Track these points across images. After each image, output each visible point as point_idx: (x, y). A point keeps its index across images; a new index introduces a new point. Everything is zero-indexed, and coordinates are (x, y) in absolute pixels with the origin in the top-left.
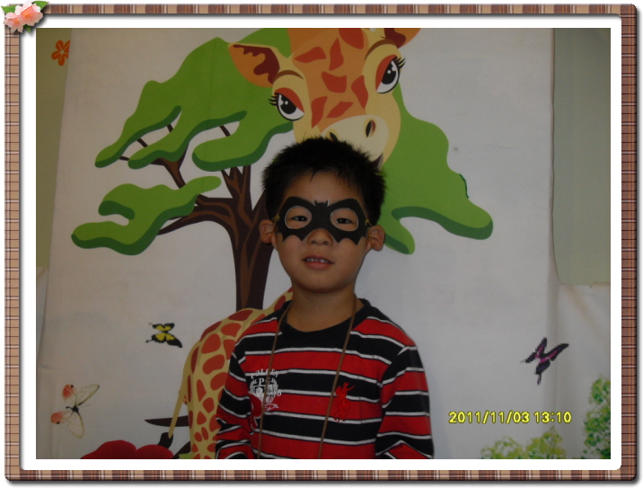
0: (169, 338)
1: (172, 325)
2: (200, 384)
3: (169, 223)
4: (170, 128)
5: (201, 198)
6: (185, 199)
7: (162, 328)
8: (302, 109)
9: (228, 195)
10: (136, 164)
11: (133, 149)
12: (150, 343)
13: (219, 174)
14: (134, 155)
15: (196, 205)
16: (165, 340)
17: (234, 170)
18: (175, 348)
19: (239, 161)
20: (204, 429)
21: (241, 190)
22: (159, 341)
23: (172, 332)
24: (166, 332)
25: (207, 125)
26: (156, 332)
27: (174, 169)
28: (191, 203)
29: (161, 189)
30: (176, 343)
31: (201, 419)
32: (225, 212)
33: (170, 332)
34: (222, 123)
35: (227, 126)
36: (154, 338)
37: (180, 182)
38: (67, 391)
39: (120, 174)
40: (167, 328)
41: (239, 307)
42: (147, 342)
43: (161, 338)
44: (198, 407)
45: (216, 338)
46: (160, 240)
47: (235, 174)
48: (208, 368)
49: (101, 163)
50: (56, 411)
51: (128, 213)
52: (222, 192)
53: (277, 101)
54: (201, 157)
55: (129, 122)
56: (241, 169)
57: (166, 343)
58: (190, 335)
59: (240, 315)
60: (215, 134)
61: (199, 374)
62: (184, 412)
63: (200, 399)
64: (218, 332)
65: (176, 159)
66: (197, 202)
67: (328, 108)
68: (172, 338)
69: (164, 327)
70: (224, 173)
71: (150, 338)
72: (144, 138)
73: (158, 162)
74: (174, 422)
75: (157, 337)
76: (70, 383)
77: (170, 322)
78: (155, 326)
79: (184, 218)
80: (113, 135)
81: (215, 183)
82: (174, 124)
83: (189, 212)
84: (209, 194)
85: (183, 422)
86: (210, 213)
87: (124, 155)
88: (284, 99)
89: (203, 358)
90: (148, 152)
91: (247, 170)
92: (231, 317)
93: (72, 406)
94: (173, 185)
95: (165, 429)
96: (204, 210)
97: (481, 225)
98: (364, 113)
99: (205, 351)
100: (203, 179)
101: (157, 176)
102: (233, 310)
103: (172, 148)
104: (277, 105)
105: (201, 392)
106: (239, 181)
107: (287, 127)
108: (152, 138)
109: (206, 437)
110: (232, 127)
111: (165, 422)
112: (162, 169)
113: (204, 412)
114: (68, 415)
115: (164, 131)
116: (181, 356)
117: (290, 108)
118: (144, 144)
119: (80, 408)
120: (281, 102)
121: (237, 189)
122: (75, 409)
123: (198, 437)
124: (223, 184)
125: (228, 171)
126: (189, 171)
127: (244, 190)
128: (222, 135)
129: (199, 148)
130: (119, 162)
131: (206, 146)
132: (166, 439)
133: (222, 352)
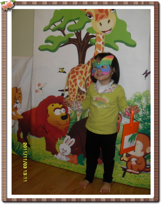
0: (63, 71)
1: (64, 68)
2: (70, 82)
4: (61, 22)
5: (70, 38)
6: (66, 39)
8: (93, 17)
9: (76, 38)
10: (53, 30)
11: (53, 27)
13: (74, 33)
16: (62, 72)
17: (77, 32)
18: (65, 73)
19: (78, 29)
20: (71, 92)
22: (61, 72)
23: (64, 70)
24: (62, 70)
25: (70, 21)
26: (60, 70)
27: (63, 31)
28: (67, 40)
29: (60, 36)
30: (65, 72)
31: (71, 89)
32: (76, 42)
34: (74, 20)
35: (75, 21)
36: (59, 72)
37: (64, 35)
38: (39, 85)
39: (50, 33)
40: (62, 69)
41: (79, 63)
43: (61, 71)
44: (70, 87)
45: (74, 71)
46: (60, 48)
47: (78, 33)
48: (72, 78)
49: (45, 30)
50: (36, 90)
51: (52, 42)
52: (75, 37)
53: (87, 15)
54: (69, 29)
55: (51, 20)
56: (79, 31)
58: (68, 70)
59: (79, 66)
60: (73, 23)
61: (70, 79)
62: (67, 88)
63: (71, 84)
64: (74, 70)
65: (63, 29)
67: (99, 16)
70: (75, 33)
72: (55, 24)
73: (59, 30)
74: (65, 90)
78: (60, 69)
79: (66, 43)
80: (47, 23)
81: (73, 35)
82: (62, 21)
83: (67, 42)
84: (72, 37)
85: (67, 90)
86: (72, 42)
87: (51, 28)
88: (89, 14)
89: (71, 76)
90: (56, 27)
91: (80, 32)
92: (78, 66)
93: (40, 88)
94: (63, 35)
95: (63, 92)
96: (71, 41)
97: (134, 44)
98: (108, 18)
99: (71, 74)
100: (70, 34)
101: (59, 33)
102: (78, 64)
103: (62, 26)
104: (87, 16)
105: (71, 83)
106: (79, 34)
107: (90, 21)
108: (57, 24)
109: (72, 93)
110: (77, 21)
111: (62, 90)
112: (60, 32)
113: (72, 88)
114: (39, 90)
115: (60, 22)
116: (66, 75)
117: (90, 17)
118: (55, 26)
119: (42, 89)
120: (88, 15)
122: (41, 89)
123: (70, 94)
124: (75, 35)
125: (76, 32)
126: (67, 32)
127: (80, 36)
128: (74, 23)
129: (69, 26)
130: (49, 30)
131: (70, 26)
132: (63, 95)
133: (75, 74)
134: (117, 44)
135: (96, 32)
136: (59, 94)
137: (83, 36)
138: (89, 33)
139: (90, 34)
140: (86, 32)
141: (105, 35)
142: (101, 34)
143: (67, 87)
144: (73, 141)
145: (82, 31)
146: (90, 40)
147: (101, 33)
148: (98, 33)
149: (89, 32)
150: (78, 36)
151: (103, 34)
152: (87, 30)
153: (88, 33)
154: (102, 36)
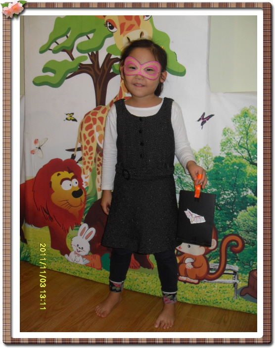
0: (72, 118)
1: (73, 114)
2: (84, 135)
3: (69, 74)
4: (67, 37)
5: (81, 65)
6: (75, 65)
8: (116, 28)
9: (90, 63)
10: (55, 52)
11: (54, 46)
13: (87, 55)
14: (54, 48)
16: (71, 119)
17: (92, 53)
19: (94, 49)
20: (87, 152)
23: (73, 116)
24: (71, 116)
25: (81, 35)
26: (68, 116)
27: (70, 53)
28: (77, 67)
29: (65, 61)
30: (75, 120)
31: (86, 148)
32: (90, 70)
34: (86, 34)
35: (88, 35)
36: (67, 119)
37: (72, 58)
38: (36, 141)
39: (49, 56)
40: (71, 115)
41: (97, 105)
42: (64, 120)
43: (69, 119)
44: (84, 143)
45: (89, 117)
46: (66, 81)
47: (93, 55)
48: (87, 129)
49: (41, 52)
50: (32, 149)
51: (54, 71)
52: (88, 62)
53: (107, 24)
54: (79, 48)
55: (51, 35)
56: (95, 52)
57: (71, 121)
58: (80, 117)
59: (97, 108)
60: (85, 38)
61: (84, 131)
62: (79, 146)
63: (85, 140)
64: (90, 115)
65: (70, 49)
66: (79, 66)
67: (126, 27)
70: (89, 54)
72: (57, 41)
73: (64, 51)
74: (76, 150)
76: (37, 138)
78: (67, 114)
79: (74, 73)
80: (45, 40)
81: (85, 58)
82: (68, 35)
83: (76, 70)
84: (84, 63)
85: (79, 149)
86: (87, 70)
87: (51, 48)
88: (110, 24)
89: (85, 125)
90: (59, 47)
91: (97, 52)
92: (95, 109)
94: (70, 60)
95: (73, 153)
96: (82, 69)
97: (181, 71)
98: (139, 29)
99: (86, 122)
100: (81, 57)
101: (63, 56)
102: (95, 107)
103: (69, 45)
104: (107, 26)
105: (85, 138)
106: (94, 57)
107: (111, 35)
108: (60, 41)
109: (88, 154)
110: (91, 36)
111: (73, 150)
112: (65, 53)
113: (86, 145)
114: (37, 151)
115: (65, 38)
116: (77, 125)
117: (112, 28)
118: (58, 44)
119: (41, 147)
120: (108, 25)
122: (39, 148)
123: (85, 155)
124: (89, 58)
125: (90, 53)
126: (76, 54)
127: (96, 60)
128: (87, 39)
129: (78, 45)
130: (49, 51)
131: (81, 43)
132: (73, 157)
133: (91, 122)
136: (68, 156)
137: (101, 60)
138: (111, 55)
139: (113, 57)
140: (107, 53)
143: (79, 143)
144: (92, 231)
145: (100, 52)
146: (112, 66)
149: (110, 53)
150: (94, 60)
152: (108, 49)
153: (109, 55)
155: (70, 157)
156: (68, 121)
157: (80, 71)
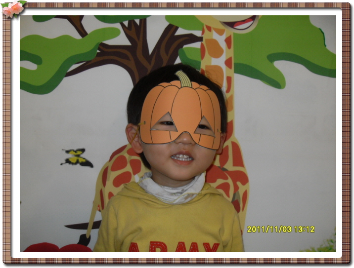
0: (81, 160)
1: (83, 150)
3: (74, 67)
5: (103, 45)
6: (88, 47)
7: (74, 153)
9: (127, 42)
12: (64, 165)
13: (118, 26)
15: (98, 51)
16: (77, 162)
18: (87, 168)
21: (139, 39)
22: (73, 164)
23: (84, 155)
24: (78, 156)
26: (69, 156)
27: (76, 21)
28: (94, 50)
29: (65, 39)
30: (88, 164)
32: (126, 58)
33: (82, 156)
36: (68, 161)
37: (82, 32)
40: (79, 153)
42: (62, 164)
45: (123, 158)
46: (66, 81)
47: (132, 24)
48: (117, 182)
51: (36, 60)
52: (122, 40)
57: (78, 165)
58: (100, 157)
61: (110, 187)
62: (98, 217)
64: (125, 154)
66: (99, 49)
68: (84, 161)
69: (76, 152)
70: (123, 25)
71: (64, 162)
74: (90, 226)
75: (70, 160)
77: (81, 147)
78: (68, 152)
79: (88, 62)
81: (116, 33)
83: (92, 57)
84: (110, 42)
85: (98, 225)
89: (113, 175)
94: (76, 35)
95: (83, 232)
96: (106, 55)
99: (114, 169)
100: (104, 30)
106: (136, 31)
111: (84, 226)
116: (92, 175)
121: (135, 38)
124: (122, 34)
125: (126, 23)
127: (141, 39)
132: (85, 240)
133: (128, 168)
134: (280, 65)
135: (203, 25)
137: (153, 38)
138: (177, 28)
139: (180, 32)
141: (234, 34)
142: (220, 32)
143: (98, 212)
146: (180, 51)
147: (222, 27)
148: (209, 29)
149: (175, 24)
150: (135, 37)
151: (229, 31)
153: (170, 29)
154: (224, 37)
155: (75, 240)
156: (71, 165)
157: (101, 58)
